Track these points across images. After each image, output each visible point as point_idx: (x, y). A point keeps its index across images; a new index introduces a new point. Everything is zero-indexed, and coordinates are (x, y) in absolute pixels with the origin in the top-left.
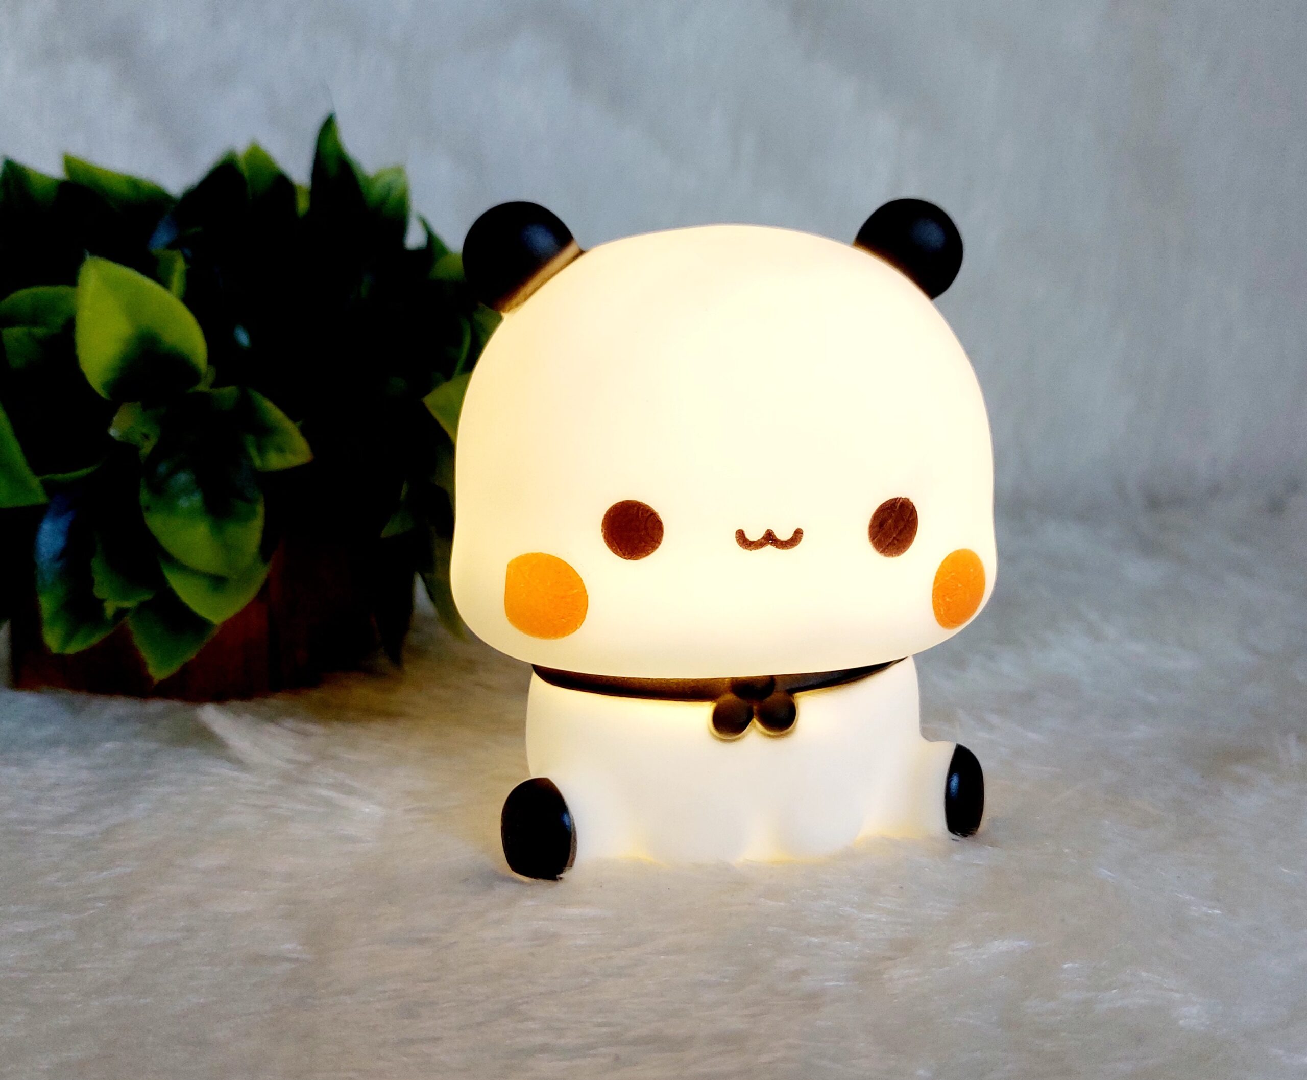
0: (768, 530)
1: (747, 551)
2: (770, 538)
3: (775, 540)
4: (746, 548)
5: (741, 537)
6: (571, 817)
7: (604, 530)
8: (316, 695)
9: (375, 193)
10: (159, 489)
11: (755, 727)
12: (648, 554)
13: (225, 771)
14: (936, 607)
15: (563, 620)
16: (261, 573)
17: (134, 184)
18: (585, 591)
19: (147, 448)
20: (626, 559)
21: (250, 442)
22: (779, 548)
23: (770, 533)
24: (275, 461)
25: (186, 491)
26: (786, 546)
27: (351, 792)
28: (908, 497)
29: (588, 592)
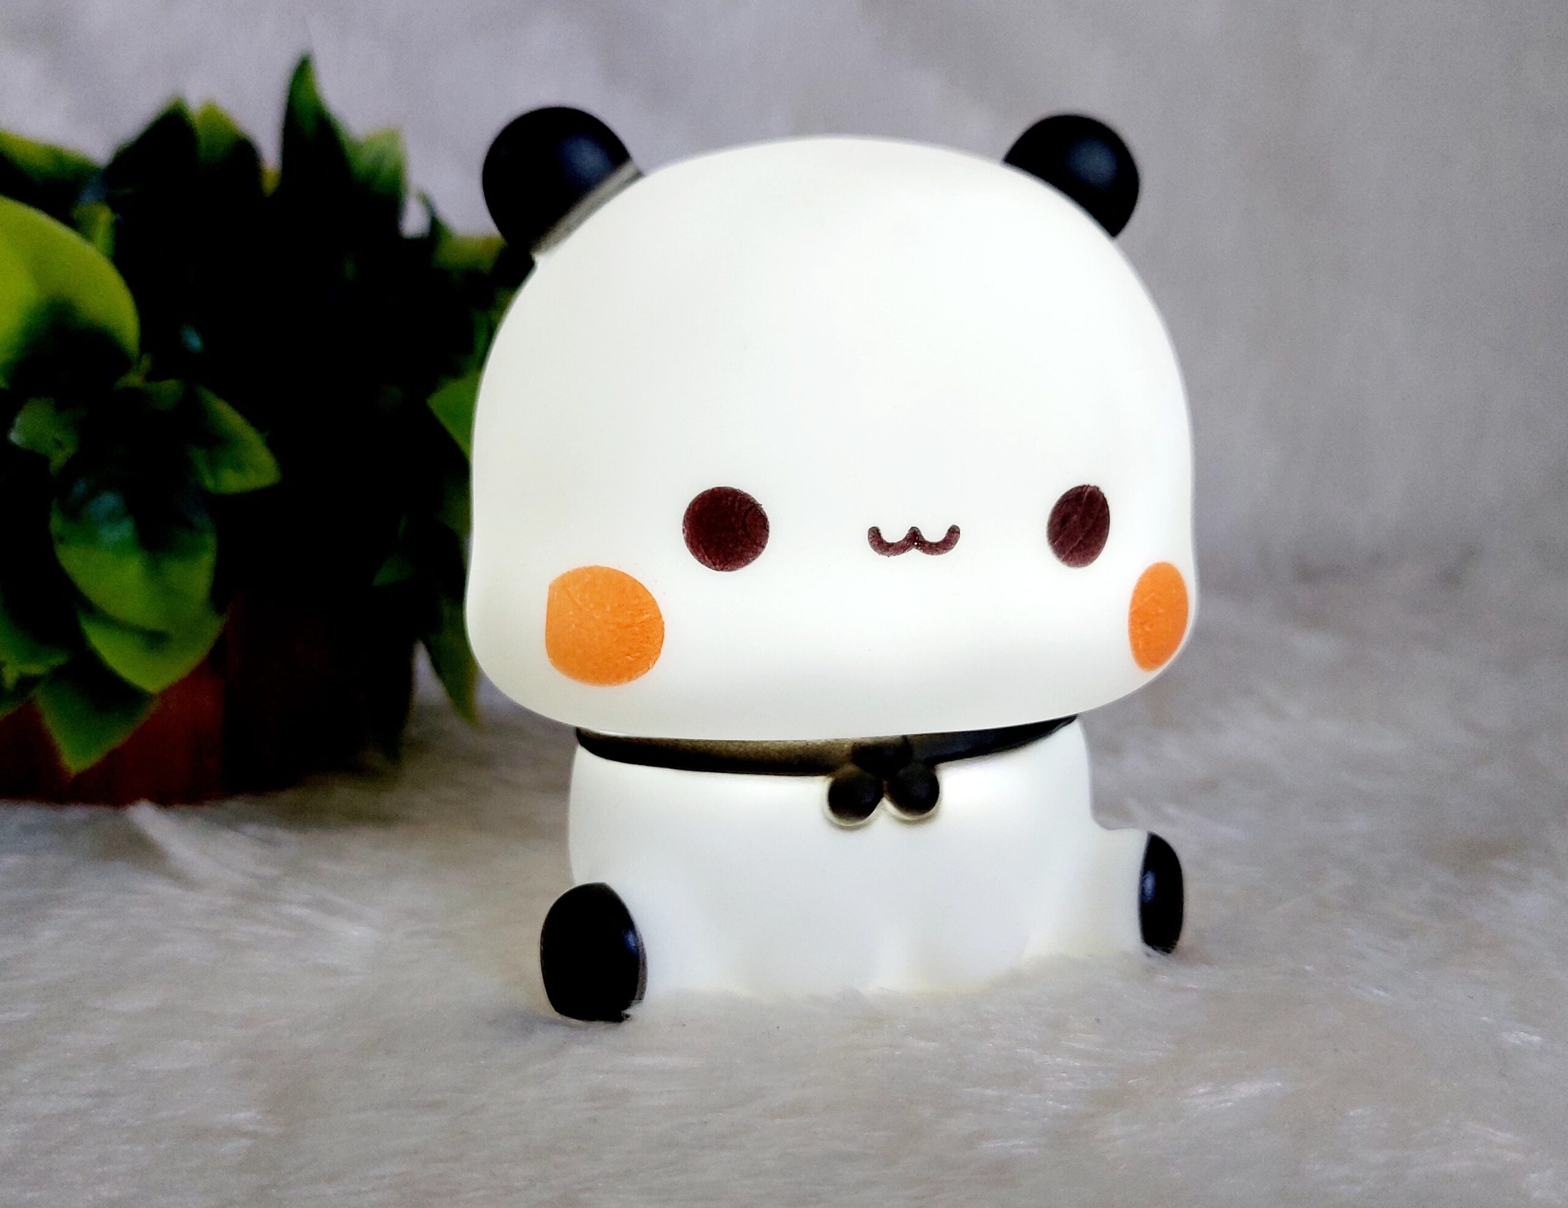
0: (912, 528)
1: (884, 558)
2: (914, 539)
3: (921, 542)
4: (882, 553)
5: (875, 536)
6: (638, 934)
7: (686, 531)
8: (288, 797)
9: (362, 162)
10: (74, 513)
11: (885, 809)
12: (747, 562)
13: (161, 888)
14: (1134, 637)
15: (629, 657)
16: (212, 628)
17: (58, 156)
18: (661, 616)
19: (58, 459)
20: (717, 570)
21: (198, 455)
22: (928, 553)
23: (915, 531)
24: (232, 482)
25: (112, 518)
26: (937, 551)
27: (332, 910)
28: (1097, 485)
29: (664, 619)
